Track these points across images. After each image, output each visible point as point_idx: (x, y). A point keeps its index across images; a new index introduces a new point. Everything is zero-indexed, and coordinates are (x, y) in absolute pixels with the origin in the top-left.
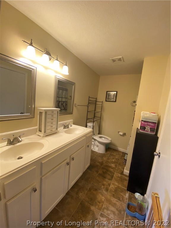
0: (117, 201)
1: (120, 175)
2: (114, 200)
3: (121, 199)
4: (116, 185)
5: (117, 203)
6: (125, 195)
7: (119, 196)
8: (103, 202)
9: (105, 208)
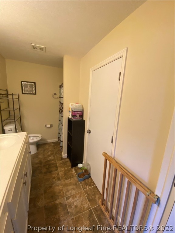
0: (70, 180)
1: (61, 161)
2: (68, 181)
3: (72, 176)
4: (63, 170)
5: (71, 181)
6: (73, 172)
7: (70, 176)
8: (62, 190)
9: (66, 192)
